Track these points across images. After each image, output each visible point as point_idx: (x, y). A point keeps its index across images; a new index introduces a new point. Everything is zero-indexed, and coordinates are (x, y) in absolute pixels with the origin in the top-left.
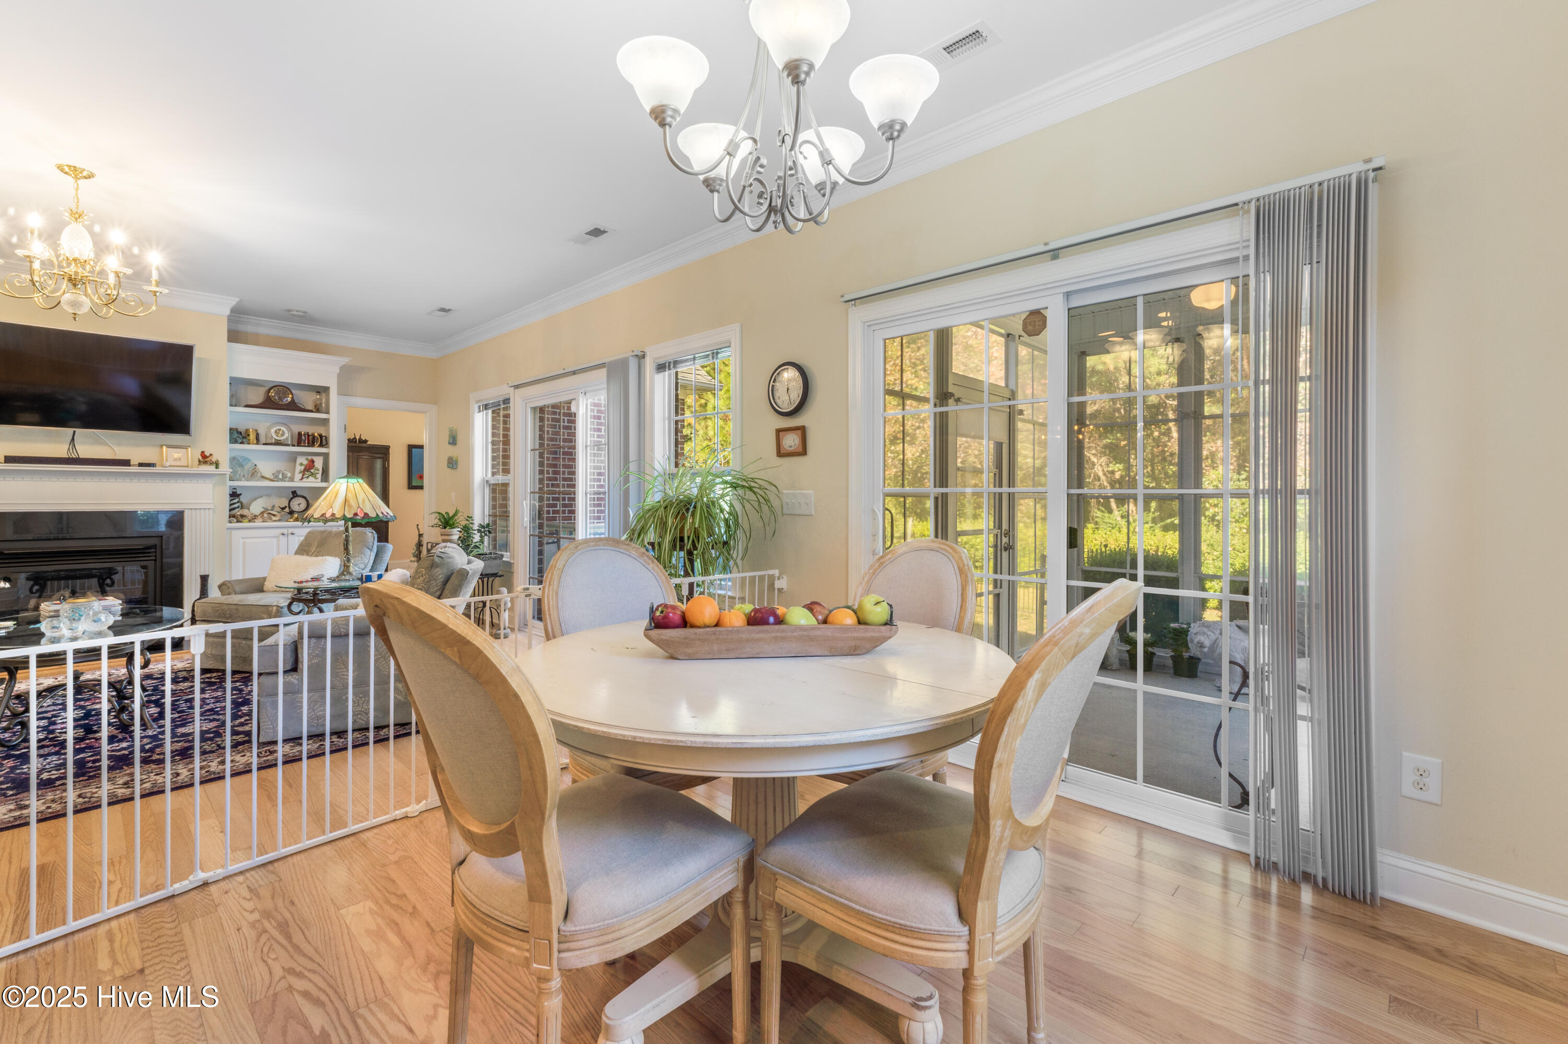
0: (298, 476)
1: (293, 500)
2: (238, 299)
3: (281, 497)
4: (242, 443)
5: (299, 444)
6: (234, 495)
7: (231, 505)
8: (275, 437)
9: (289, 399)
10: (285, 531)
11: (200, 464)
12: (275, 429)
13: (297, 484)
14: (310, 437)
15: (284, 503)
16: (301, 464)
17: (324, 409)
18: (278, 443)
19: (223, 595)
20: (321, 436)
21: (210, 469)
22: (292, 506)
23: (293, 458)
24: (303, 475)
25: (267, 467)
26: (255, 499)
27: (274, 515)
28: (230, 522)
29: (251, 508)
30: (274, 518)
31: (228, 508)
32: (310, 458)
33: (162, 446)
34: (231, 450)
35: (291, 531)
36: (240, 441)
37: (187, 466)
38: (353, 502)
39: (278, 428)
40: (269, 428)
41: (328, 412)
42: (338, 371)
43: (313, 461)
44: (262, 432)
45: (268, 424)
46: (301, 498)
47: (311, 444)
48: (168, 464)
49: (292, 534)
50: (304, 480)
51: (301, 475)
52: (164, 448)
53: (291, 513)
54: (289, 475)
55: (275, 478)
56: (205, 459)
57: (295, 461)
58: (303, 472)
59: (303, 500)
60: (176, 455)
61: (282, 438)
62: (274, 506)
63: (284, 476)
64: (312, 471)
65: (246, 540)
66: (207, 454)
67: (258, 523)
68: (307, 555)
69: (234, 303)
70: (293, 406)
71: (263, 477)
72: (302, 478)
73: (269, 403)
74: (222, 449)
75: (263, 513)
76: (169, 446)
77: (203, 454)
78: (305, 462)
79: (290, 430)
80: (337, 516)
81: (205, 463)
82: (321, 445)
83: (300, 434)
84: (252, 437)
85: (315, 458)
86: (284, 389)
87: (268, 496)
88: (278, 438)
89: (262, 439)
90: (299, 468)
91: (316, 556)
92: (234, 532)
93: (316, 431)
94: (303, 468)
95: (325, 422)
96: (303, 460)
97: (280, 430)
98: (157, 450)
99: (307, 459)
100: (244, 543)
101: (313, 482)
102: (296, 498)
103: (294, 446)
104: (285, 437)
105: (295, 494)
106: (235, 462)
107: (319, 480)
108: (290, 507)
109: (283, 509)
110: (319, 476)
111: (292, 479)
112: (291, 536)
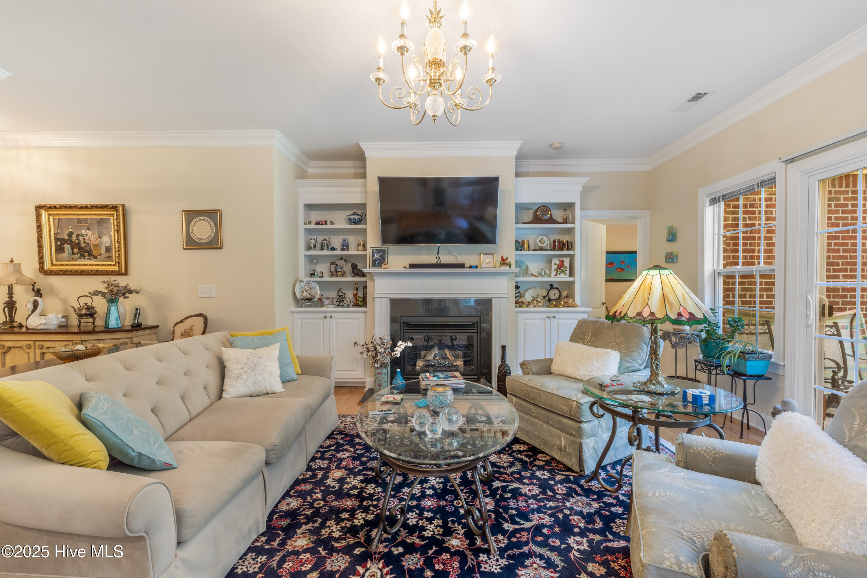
0: (553, 273)
1: (551, 291)
2: (522, 142)
3: (542, 288)
4: (521, 250)
5: (554, 249)
6: (517, 287)
7: (516, 294)
8: (540, 245)
9: (549, 216)
10: (549, 315)
11: (500, 266)
12: (540, 239)
13: (553, 279)
14: (561, 244)
15: (545, 294)
16: (555, 264)
17: (570, 221)
18: (541, 249)
19: (524, 374)
20: (568, 242)
21: (505, 268)
22: (550, 296)
23: (549, 261)
24: (557, 272)
25: (534, 267)
26: (527, 290)
27: (539, 302)
28: (516, 307)
29: (526, 296)
30: (540, 304)
31: (514, 296)
32: (561, 259)
33: (480, 254)
34: (516, 255)
35: (553, 315)
36: (520, 249)
37: (494, 267)
38: (671, 298)
39: (541, 238)
40: (536, 239)
41: (573, 222)
42: (581, 189)
43: (563, 261)
44: (531, 243)
45: (535, 236)
46: (555, 290)
47: (562, 249)
48: (484, 266)
49: (554, 317)
50: (558, 276)
51: (555, 272)
52: (482, 255)
53: (550, 300)
54: (548, 272)
55: (540, 275)
56: (504, 262)
57: (550, 262)
58: (557, 270)
59: (557, 291)
60: (488, 260)
61: (543, 245)
62: (538, 295)
63: (545, 274)
64: (563, 269)
65: (526, 321)
66: (505, 258)
67: (531, 309)
68: (583, 343)
69: (519, 145)
70: (551, 221)
71: (532, 275)
72: (556, 275)
73: (537, 220)
74: (511, 255)
75: (533, 300)
76: (484, 254)
77: (503, 260)
78: (558, 263)
79: (549, 239)
80: (658, 316)
81: (504, 264)
82: (568, 249)
83: (554, 241)
84: (526, 246)
85: (564, 259)
86: (545, 208)
87: (535, 287)
88: (541, 245)
89: (532, 247)
90: (554, 267)
91: (590, 346)
92: (519, 314)
93: (564, 238)
94: (556, 267)
95: (571, 231)
96: (556, 261)
97: (542, 239)
98: (478, 256)
99: (559, 260)
100: (525, 323)
101: (564, 277)
102: (552, 290)
103: (551, 250)
104: (545, 244)
105: (552, 287)
106: (518, 264)
107: (568, 275)
108: (548, 296)
109: (545, 297)
110: (567, 272)
111: (549, 276)
112: (553, 319)
